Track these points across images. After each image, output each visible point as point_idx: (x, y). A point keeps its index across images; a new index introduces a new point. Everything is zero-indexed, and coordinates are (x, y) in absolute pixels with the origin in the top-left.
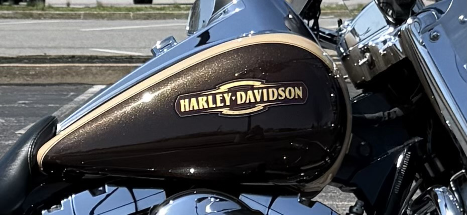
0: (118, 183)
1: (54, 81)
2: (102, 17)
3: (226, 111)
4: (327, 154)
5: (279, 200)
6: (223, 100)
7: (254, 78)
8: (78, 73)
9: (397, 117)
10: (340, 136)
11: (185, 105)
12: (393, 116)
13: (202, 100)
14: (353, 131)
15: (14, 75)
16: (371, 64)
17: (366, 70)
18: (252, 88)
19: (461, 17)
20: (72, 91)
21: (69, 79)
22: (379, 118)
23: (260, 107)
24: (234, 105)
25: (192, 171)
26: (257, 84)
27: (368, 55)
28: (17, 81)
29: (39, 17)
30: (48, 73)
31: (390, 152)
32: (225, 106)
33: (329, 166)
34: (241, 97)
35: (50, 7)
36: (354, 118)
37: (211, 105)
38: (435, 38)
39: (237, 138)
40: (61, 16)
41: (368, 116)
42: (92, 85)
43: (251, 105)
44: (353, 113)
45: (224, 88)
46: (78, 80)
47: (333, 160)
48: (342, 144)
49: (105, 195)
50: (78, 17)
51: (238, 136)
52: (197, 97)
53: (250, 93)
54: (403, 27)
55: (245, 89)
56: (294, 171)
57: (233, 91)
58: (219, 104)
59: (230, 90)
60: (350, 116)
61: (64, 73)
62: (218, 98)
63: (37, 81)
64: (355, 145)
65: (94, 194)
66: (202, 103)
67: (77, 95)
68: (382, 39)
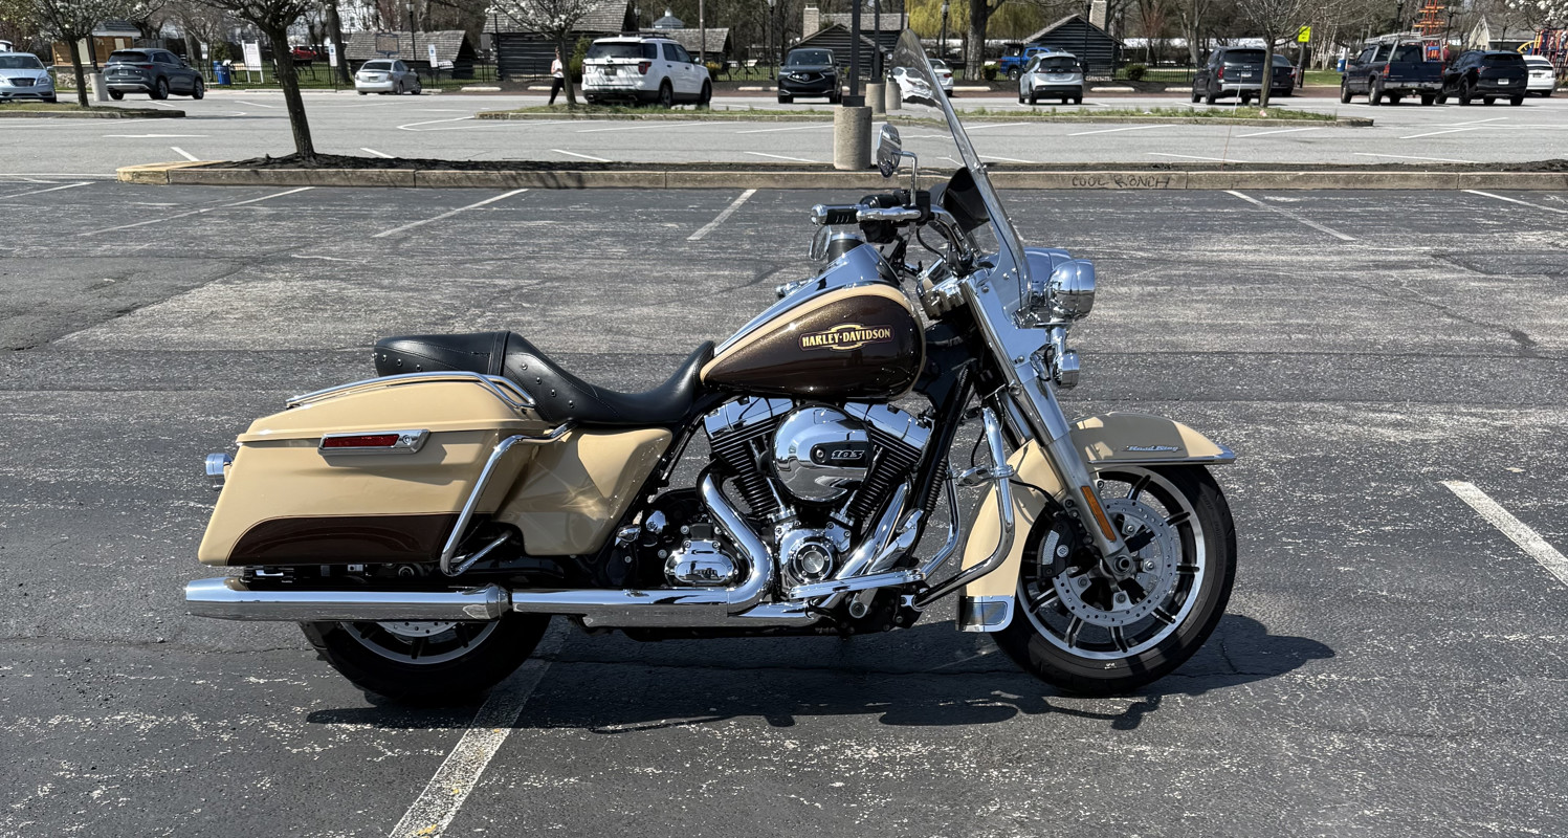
0: (759, 395)
1: (716, 185)
2: (754, 119)
3: (835, 347)
4: (909, 375)
5: (874, 406)
6: (833, 339)
7: (856, 322)
8: (734, 179)
9: (959, 344)
10: (917, 359)
11: (806, 342)
12: (956, 343)
13: (818, 338)
14: (927, 355)
15: (686, 181)
16: (940, 304)
17: (937, 308)
18: (854, 330)
19: (1005, 275)
20: (730, 195)
21: (728, 184)
22: (946, 345)
23: (860, 344)
24: (841, 342)
25: (812, 389)
26: (858, 327)
27: (938, 298)
28: (688, 185)
29: (705, 119)
30: (711, 179)
31: (953, 369)
32: (835, 343)
33: (910, 383)
34: (846, 337)
35: (713, 111)
36: (928, 345)
37: (825, 342)
38: (986, 291)
39: (845, 363)
40: (722, 119)
41: (938, 343)
42: (745, 189)
43: (853, 343)
44: (927, 340)
45: (834, 330)
46: (734, 185)
47: (913, 378)
48: (919, 364)
49: (748, 405)
50: (734, 119)
51: (845, 361)
52: (815, 335)
53: (852, 333)
54: (964, 281)
55: (849, 330)
56: (885, 389)
57: (840, 332)
58: (830, 342)
59: (838, 331)
60: (924, 344)
61: (724, 179)
62: (830, 337)
63: (703, 186)
64: (928, 366)
65: (741, 404)
66: (818, 340)
67: (734, 200)
68: (949, 286)
